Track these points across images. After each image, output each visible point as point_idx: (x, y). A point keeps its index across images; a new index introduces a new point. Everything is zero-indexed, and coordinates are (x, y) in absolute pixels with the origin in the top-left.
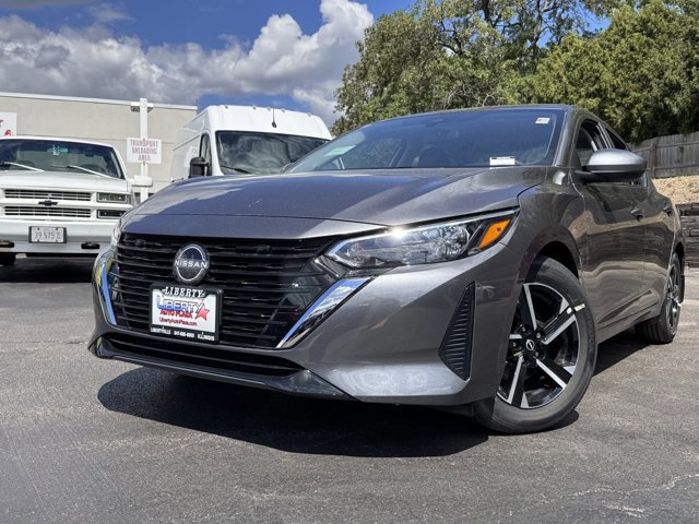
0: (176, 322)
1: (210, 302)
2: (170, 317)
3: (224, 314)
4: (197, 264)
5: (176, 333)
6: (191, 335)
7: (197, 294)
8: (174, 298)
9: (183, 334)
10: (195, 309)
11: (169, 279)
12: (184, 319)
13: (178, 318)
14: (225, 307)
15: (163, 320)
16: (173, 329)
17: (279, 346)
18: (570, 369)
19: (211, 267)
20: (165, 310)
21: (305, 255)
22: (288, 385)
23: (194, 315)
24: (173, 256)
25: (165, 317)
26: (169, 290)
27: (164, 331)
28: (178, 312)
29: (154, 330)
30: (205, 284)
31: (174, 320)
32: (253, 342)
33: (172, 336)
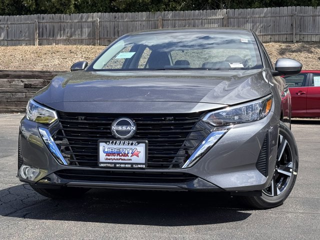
0: (117, 159)
1: (141, 148)
2: (113, 157)
4: (129, 128)
5: (117, 165)
6: (130, 166)
7: (132, 144)
8: (115, 147)
9: (123, 166)
10: (131, 151)
11: (109, 137)
12: (123, 158)
13: (119, 157)
15: (107, 159)
16: (115, 164)
17: (183, 167)
19: (137, 129)
20: (108, 154)
23: (130, 155)
24: (110, 125)
25: (109, 157)
26: (112, 142)
27: (109, 165)
28: (118, 154)
29: (102, 165)
30: (137, 137)
31: (115, 159)
33: (115, 167)
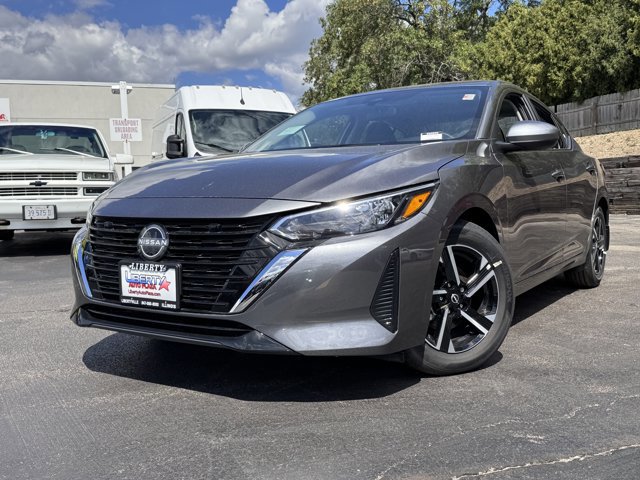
0: (143, 293)
1: (171, 275)
2: (137, 289)
3: (183, 285)
4: (158, 243)
5: (143, 303)
6: (157, 304)
7: (159, 269)
8: (139, 273)
9: (149, 304)
10: (158, 281)
11: (135, 256)
12: (149, 290)
13: (144, 290)
14: (184, 279)
15: (131, 292)
16: (140, 299)
17: (231, 311)
18: (491, 318)
19: (170, 244)
21: (251, 232)
22: (241, 345)
23: (158, 286)
24: (137, 236)
25: (134, 289)
26: (135, 265)
27: (133, 302)
28: (144, 285)
29: (124, 301)
30: (165, 259)
31: (140, 292)
32: (209, 308)
33: (140, 306)
